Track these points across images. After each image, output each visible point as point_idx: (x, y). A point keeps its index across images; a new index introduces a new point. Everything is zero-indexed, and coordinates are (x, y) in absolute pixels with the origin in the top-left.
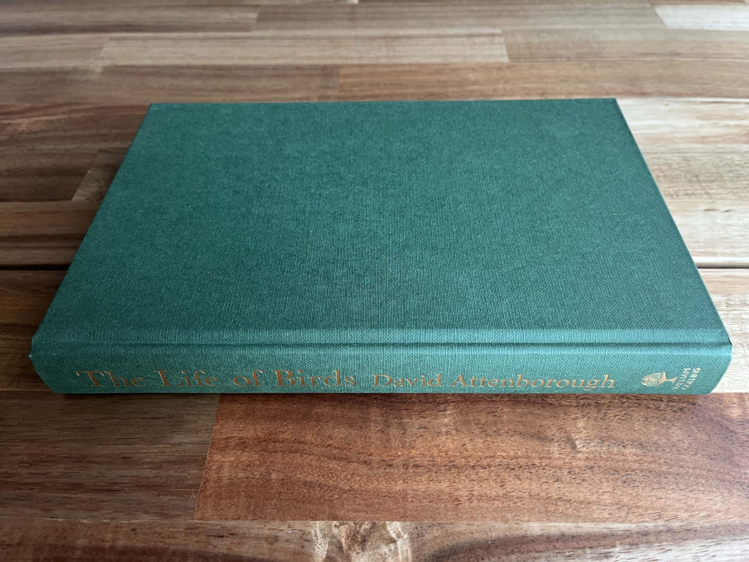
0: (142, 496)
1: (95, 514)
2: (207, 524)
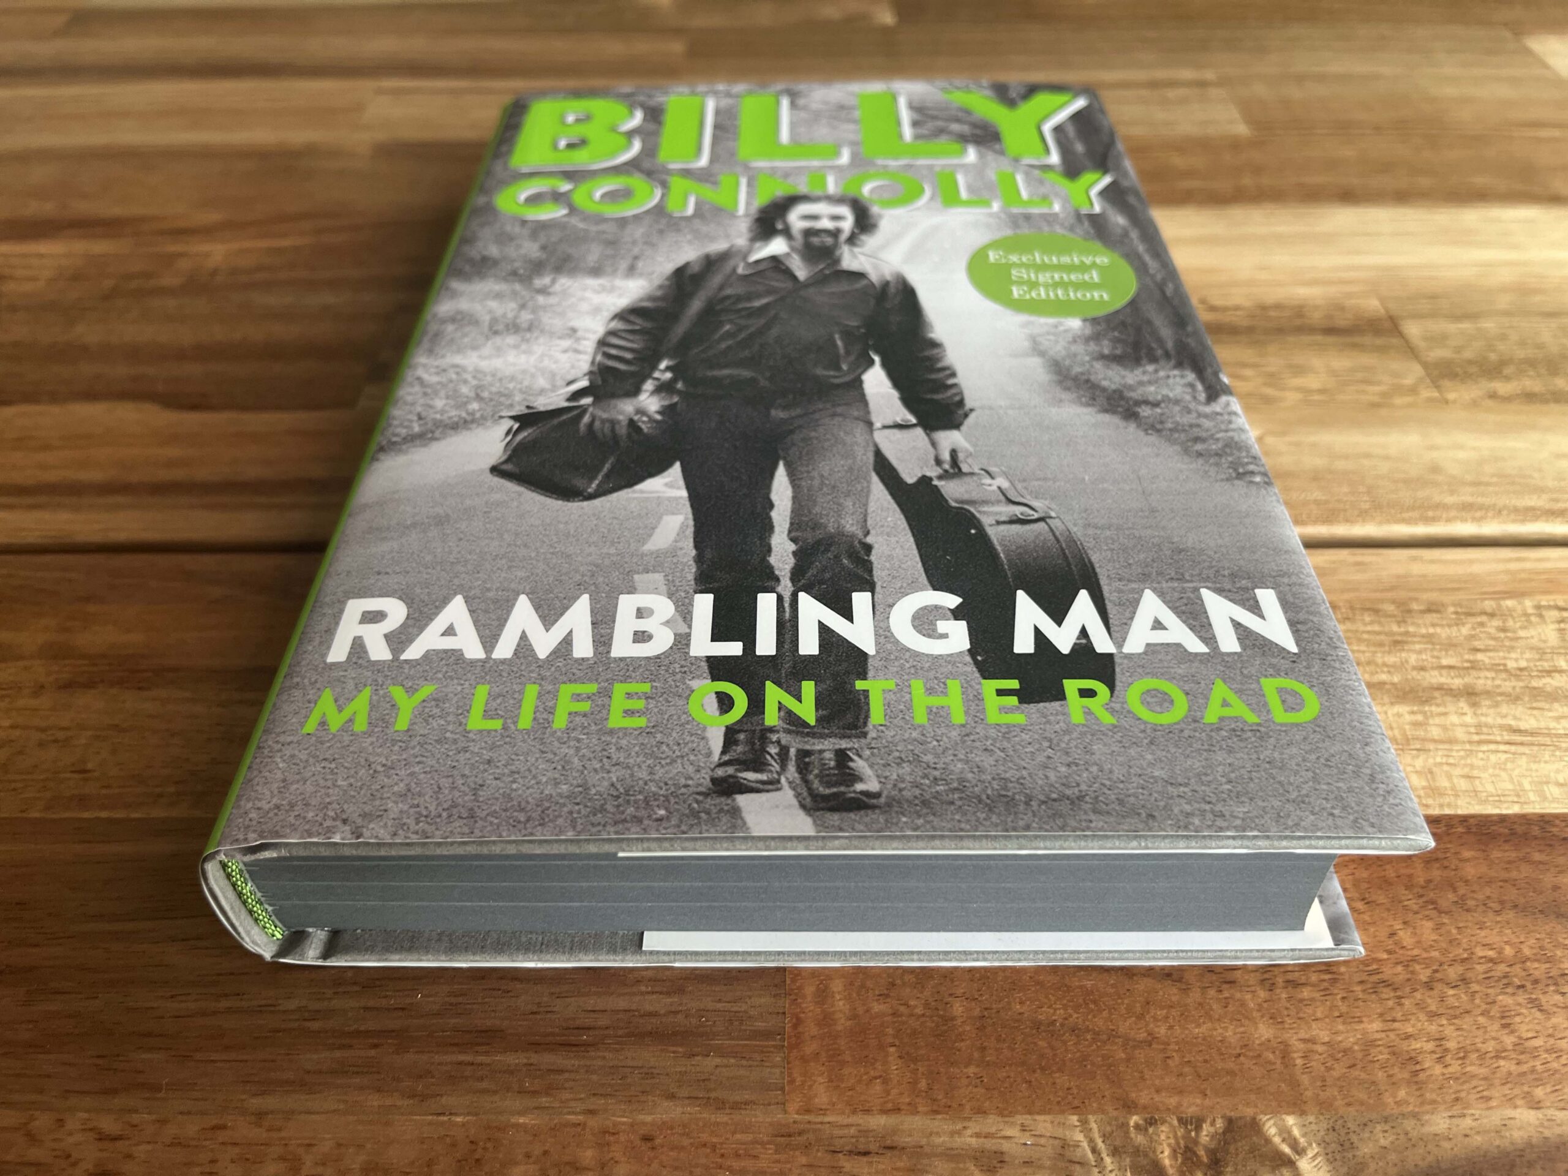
0: (649, 1056)
1: (544, 1100)
2: (822, 1123)
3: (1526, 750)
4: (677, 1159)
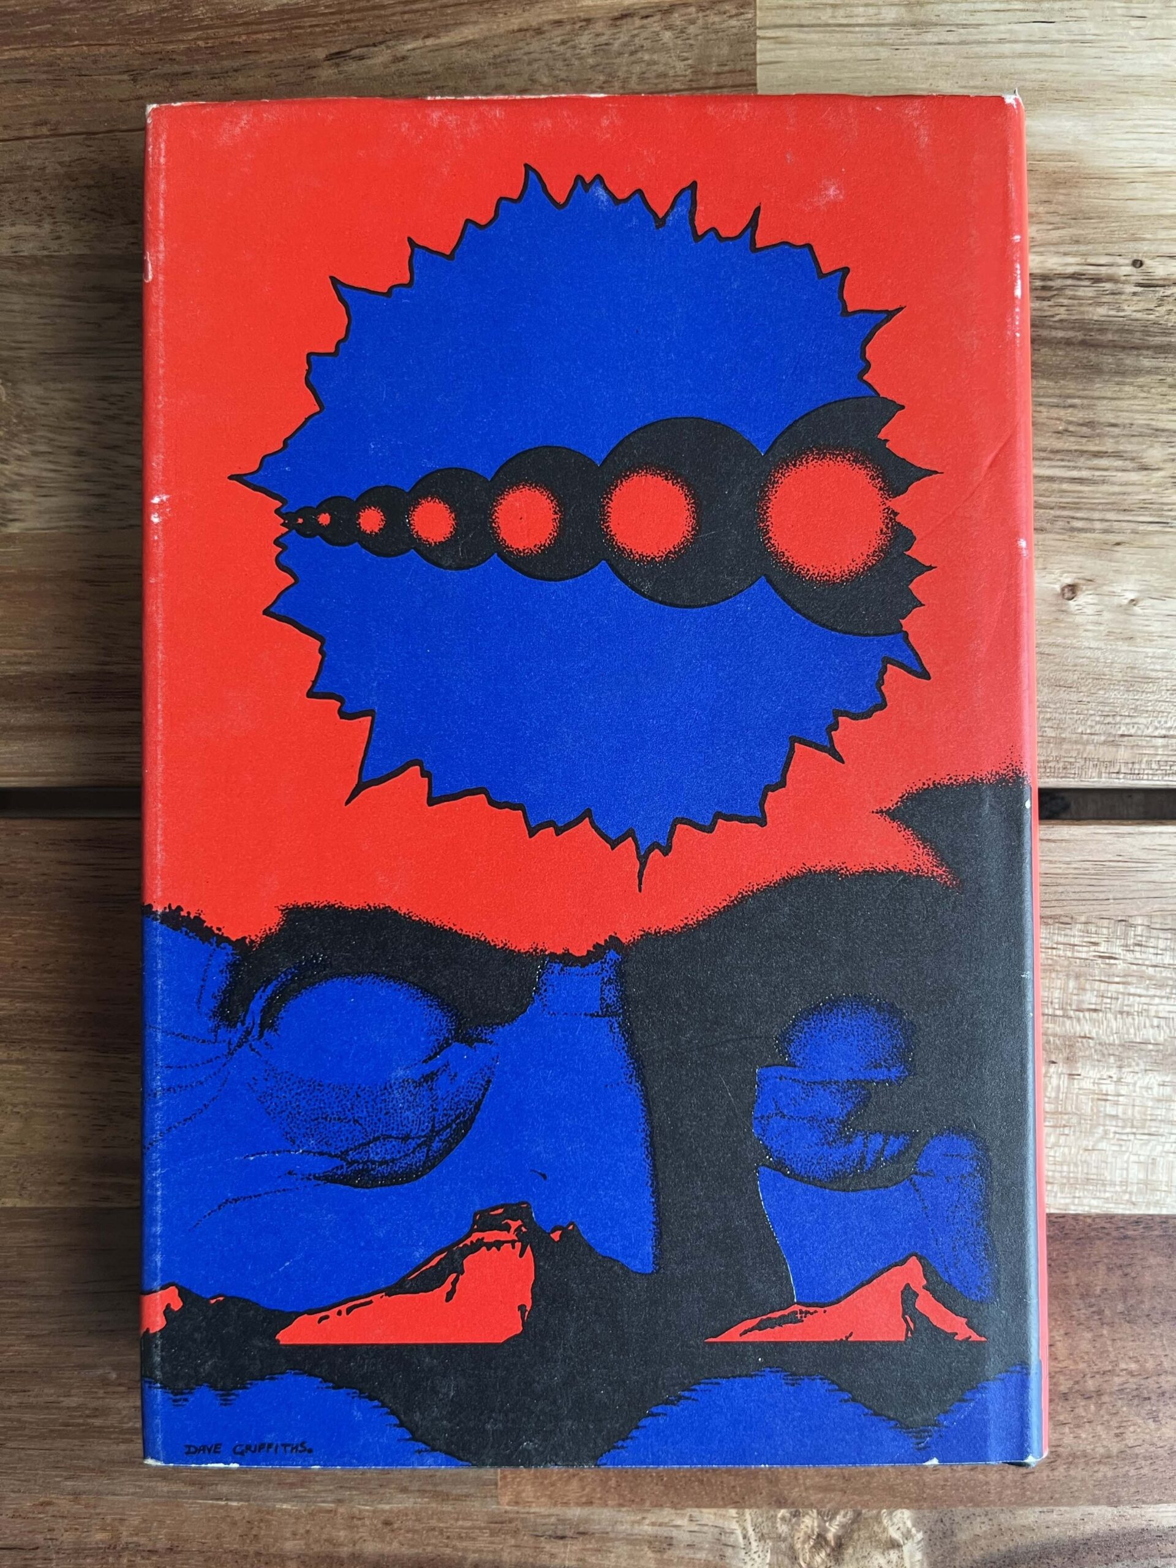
1: (300, 1491)
2: (528, 1513)
4: (412, 1539)
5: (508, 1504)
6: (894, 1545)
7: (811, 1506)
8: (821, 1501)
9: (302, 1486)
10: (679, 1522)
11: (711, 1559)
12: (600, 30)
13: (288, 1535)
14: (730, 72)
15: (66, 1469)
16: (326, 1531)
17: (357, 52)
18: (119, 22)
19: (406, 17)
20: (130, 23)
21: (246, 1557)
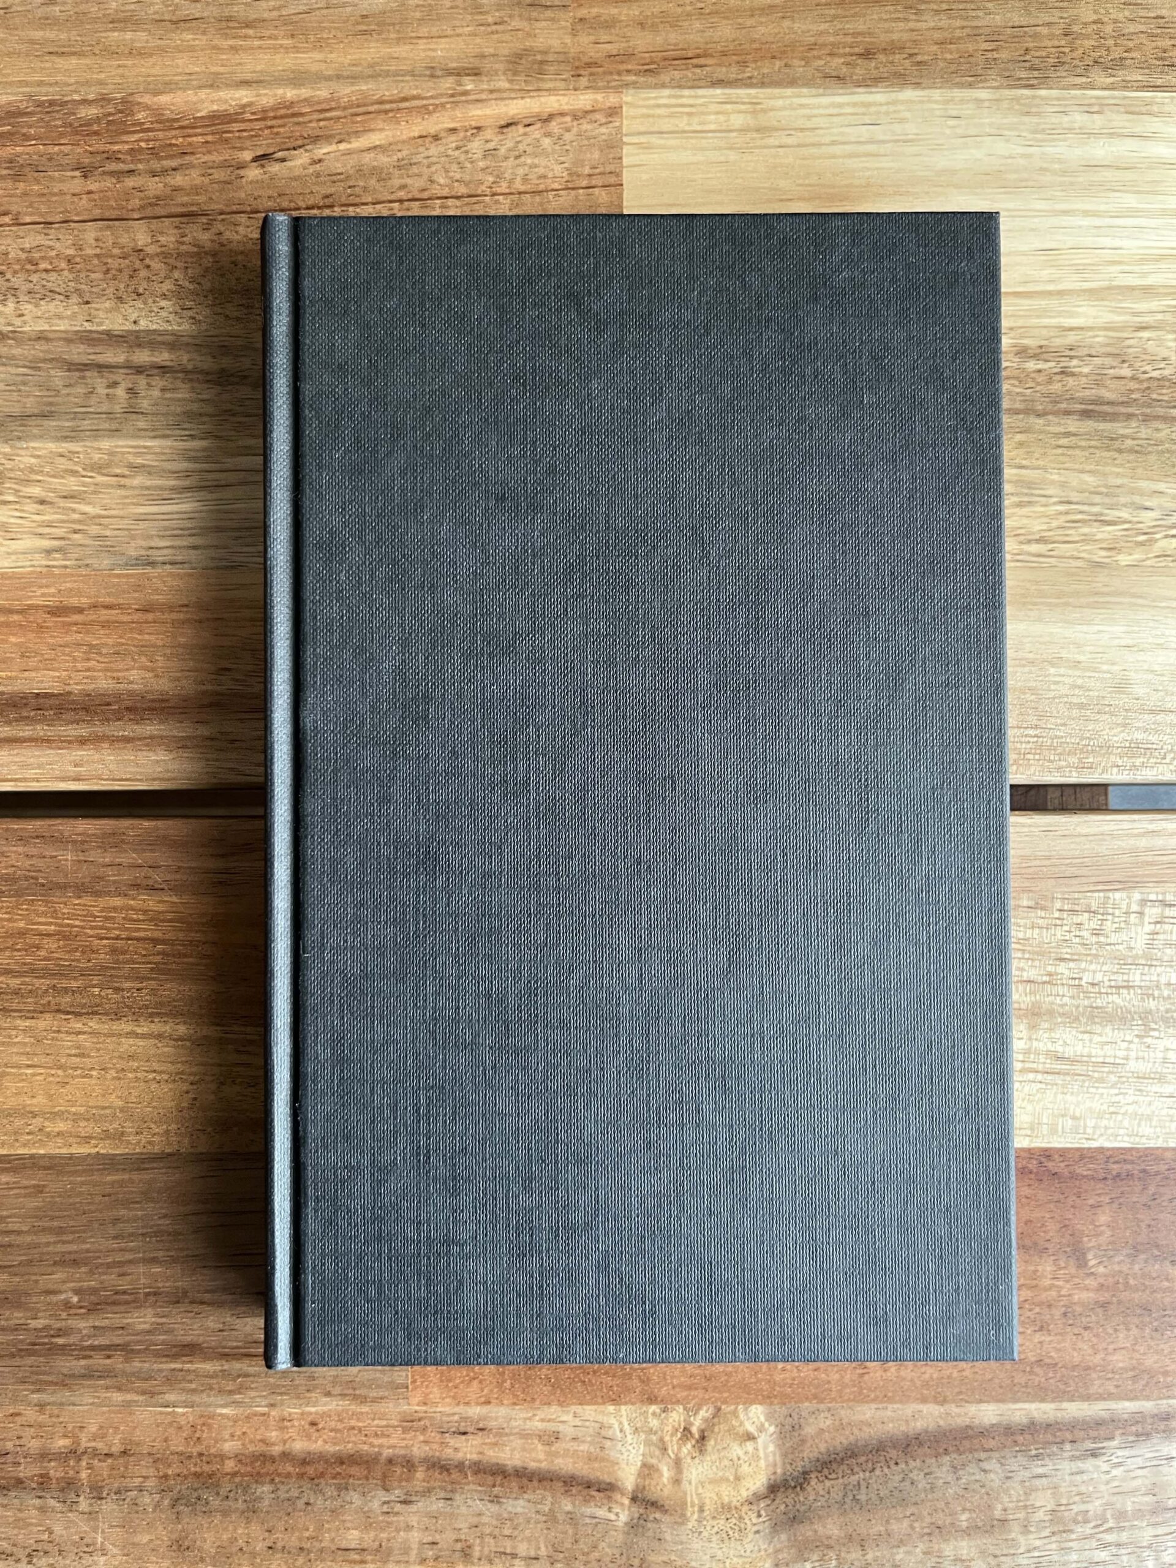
1: (238, 1397)
2: (435, 1412)
3: (1059, 1079)
4: (335, 1438)
5: (418, 1405)
6: (750, 1437)
7: (678, 1402)
8: (688, 1396)
9: (240, 1393)
10: (564, 1418)
11: (592, 1450)
12: (489, 137)
13: (227, 1437)
14: (600, 174)
15: (33, 1383)
16: (259, 1432)
17: (280, 155)
18: (71, 125)
19: (322, 124)
20: (81, 125)
21: (190, 1457)
